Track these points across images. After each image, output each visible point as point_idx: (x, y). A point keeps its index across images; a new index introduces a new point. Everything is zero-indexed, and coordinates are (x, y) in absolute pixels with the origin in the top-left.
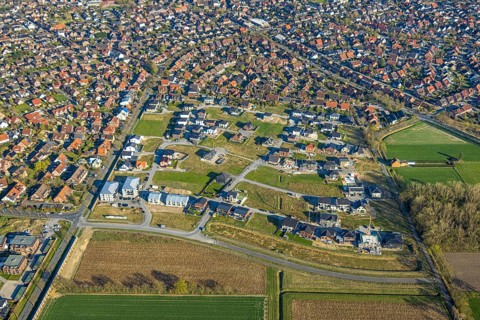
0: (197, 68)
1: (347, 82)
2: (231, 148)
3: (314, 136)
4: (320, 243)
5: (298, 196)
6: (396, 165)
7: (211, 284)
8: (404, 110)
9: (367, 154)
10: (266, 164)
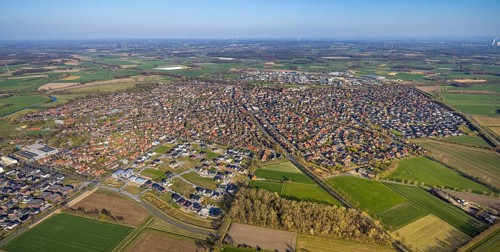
0: (207, 126)
1: (270, 138)
2: (187, 162)
3: (229, 161)
4: (183, 209)
5: (195, 187)
6: (254, 178)
7: (121, 218)
8: (285, 153)
9: (246, 172)
10: (195, 171)
